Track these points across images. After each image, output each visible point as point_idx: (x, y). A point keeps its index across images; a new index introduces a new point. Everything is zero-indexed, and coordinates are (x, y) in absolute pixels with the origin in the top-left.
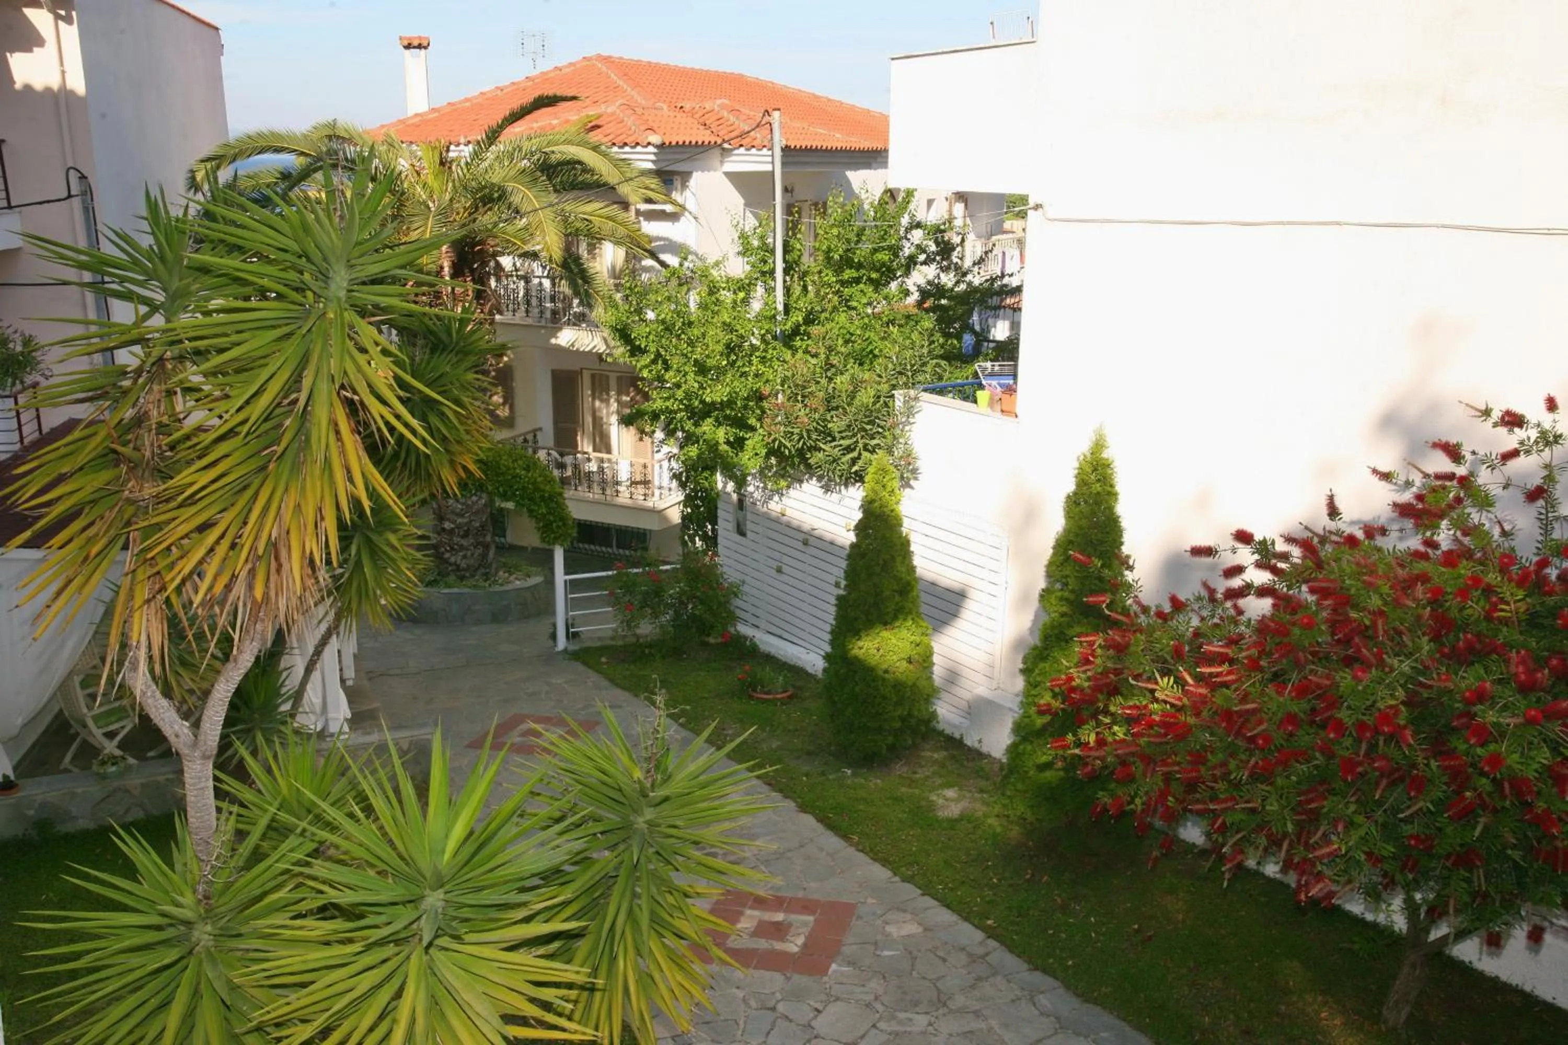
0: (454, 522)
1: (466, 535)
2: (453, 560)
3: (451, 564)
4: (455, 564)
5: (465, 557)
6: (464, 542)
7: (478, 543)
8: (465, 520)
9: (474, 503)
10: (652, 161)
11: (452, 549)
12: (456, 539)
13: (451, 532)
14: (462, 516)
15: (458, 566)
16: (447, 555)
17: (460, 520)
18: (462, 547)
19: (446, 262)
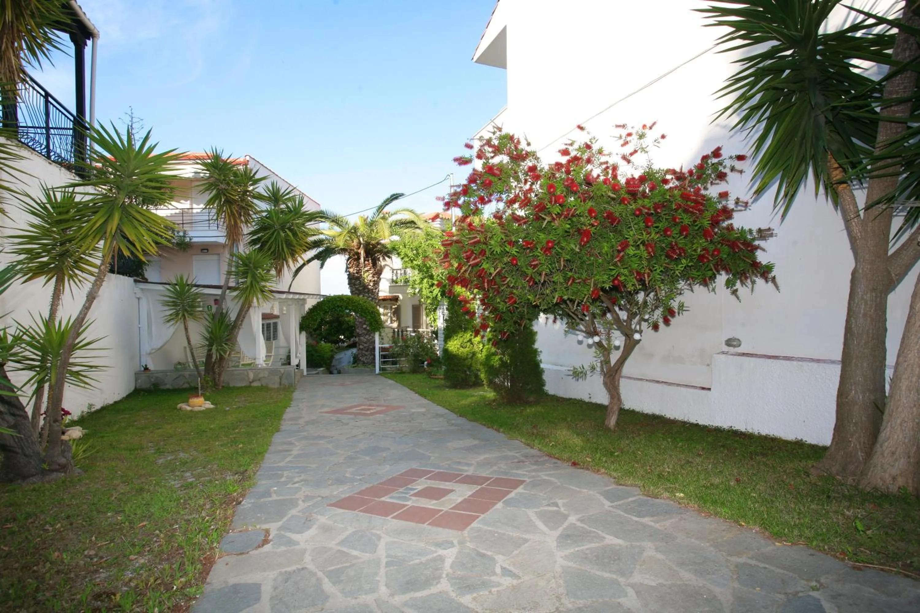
0: (363, 346)
3: (361, 361)
4: (364, 362)
5: (367, 359)
8: (366, 344)
11: (362, 356)
12: (364, 352)
13: (362, 349)
16: (361, 358)
19: (362, 252)
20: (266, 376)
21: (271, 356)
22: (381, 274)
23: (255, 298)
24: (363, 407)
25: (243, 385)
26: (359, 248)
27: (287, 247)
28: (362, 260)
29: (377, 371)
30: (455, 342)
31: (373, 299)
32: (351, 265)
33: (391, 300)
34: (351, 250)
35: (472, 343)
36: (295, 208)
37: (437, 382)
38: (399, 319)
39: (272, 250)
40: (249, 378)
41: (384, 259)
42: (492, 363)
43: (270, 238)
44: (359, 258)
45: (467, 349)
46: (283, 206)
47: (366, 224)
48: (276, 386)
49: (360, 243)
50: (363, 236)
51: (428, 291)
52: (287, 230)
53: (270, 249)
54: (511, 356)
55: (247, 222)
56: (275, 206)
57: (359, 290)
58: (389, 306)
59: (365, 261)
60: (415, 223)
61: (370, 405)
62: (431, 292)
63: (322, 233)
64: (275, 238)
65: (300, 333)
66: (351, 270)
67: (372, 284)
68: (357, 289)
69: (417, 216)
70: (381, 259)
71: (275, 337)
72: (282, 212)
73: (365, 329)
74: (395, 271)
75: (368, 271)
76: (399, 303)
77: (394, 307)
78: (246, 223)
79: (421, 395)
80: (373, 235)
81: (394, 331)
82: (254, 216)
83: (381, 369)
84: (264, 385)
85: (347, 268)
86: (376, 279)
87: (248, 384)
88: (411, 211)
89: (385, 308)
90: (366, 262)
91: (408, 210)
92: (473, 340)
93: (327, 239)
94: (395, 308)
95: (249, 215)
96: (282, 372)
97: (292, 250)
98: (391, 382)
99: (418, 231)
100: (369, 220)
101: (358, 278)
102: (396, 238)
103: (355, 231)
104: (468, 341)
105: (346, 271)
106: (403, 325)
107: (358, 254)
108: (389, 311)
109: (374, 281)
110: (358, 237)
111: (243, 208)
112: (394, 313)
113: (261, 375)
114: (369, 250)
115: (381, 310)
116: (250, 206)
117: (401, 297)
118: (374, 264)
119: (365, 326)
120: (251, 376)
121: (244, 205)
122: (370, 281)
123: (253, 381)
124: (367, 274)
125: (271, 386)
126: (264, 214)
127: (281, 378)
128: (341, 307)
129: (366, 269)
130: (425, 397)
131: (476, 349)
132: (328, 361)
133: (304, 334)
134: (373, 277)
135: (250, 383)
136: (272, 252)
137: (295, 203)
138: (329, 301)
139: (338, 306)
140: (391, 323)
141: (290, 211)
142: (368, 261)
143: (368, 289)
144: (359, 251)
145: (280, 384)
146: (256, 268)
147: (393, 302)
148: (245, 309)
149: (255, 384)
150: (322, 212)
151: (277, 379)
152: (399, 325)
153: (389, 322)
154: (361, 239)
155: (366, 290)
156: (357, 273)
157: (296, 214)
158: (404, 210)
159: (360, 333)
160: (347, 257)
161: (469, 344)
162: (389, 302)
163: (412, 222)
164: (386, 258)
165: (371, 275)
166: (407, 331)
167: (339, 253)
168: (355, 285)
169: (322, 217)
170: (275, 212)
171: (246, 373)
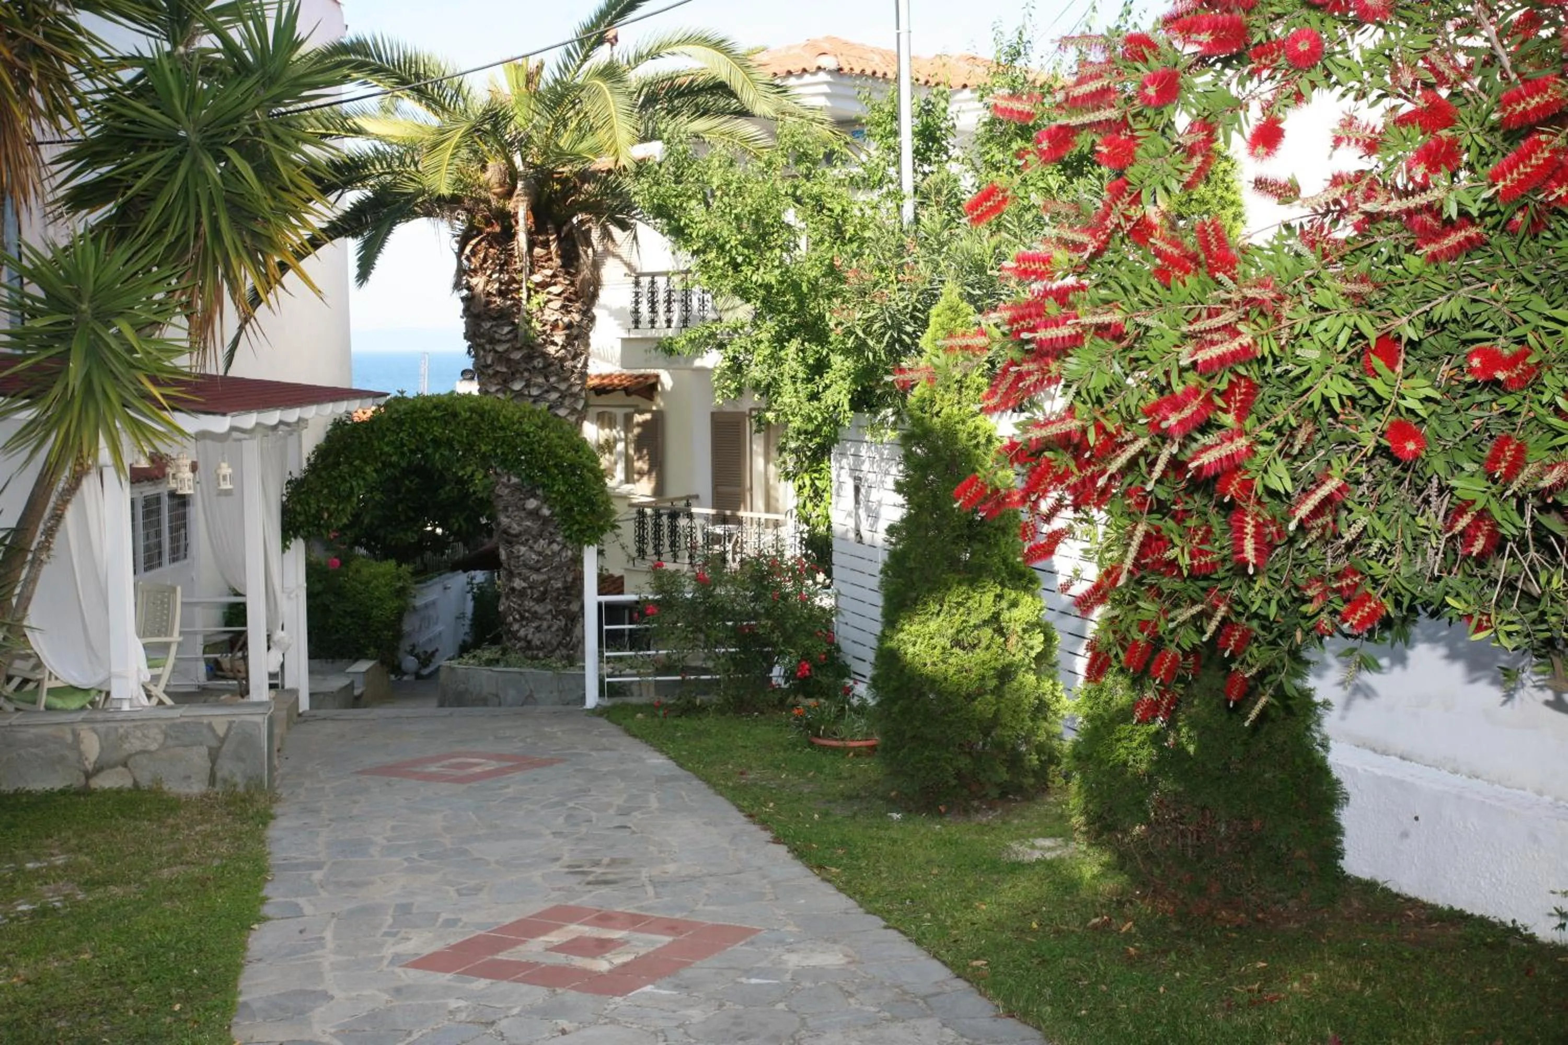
0: (525, 579)
1: (541, 600)
2: (522, 633)
3: (519, 639)
4: (525, 639)
5: (538, 629)
6: (539, 609)
7: (560, 612)
8: (542, 577)
9: (554, 554)
10: (826, 95)
11: (523, 618)
12: (528, 604)
13: (522, 593)
14: (538, 570)
15: (529, 642)
16: (516, 627)
17: (534, 577)
18: (535, 616)
19: (520, 207)
20: (153, 747)
21: (167, 646)
22: (594, 296)
23: (102, 442)
24: (575, 930)
25: (58, 785)
26: (509, 194)
27: (235, 222)
28: (522, 239)
29: (592, 698)
30: (933, 626)
31: (563, 396)
32: (476, 262)
33: (627, 391)
34: (478, 201)
35: (1000, 631)
36: (262, 54)
37: (845, 766)
38: (657, 466)
39: (169, 238)
40: (81, 756)
41: (607, 235)
42: (1121, 752)
43: (159, 185)
44: (508, 234)
45: (980, 654)
46: (208, 41)
47: (538, 96)
48: (197, 788)
49: (512, 175)
50: (524, 143)
51: (804, 390)
52: (231, 153)
53: (159, 232)
54: (1202, 729)
55: (56, 110)
56: (175, 45)
57: (509, 361)
58: (620, 413)
59: (531, 244)
60: (732, 94)
61: (604, 919)
62: (814, 396)
63: (358, 132)
64: (185, 189)
65: (285, 547)
66: (478, 282)
67: (559, 338)
68: (502, 358)
69: (742, 62)
70: (595, 235)
71: (180, 551)
72: (209, 69)
73: (534, 514)
74: (645, 281)
75: (544, 285)
76: (659, 403)
77: (638, 418)
78: (52, 119)
79: (800, 854)
80: (565, 141)
81: (642, 514)
82: (85, 85)
83: (605, 689)
84: (145, 783)
85: (461, 271)
86: (577, 317)
87: (77, 781)
88: (719, 45)
89: (605, 420)
90: (538, 251)
91: (704, 41)
92: (1005, 616)
93: (380, 156)
94: (644, 424)
95: (64, 80)
96: (221, 731)
97: (255, 235)
98: (657, 761)
99: (746, 128)
100: (548, 77)
101: (504, 316)
102: (654, 150)
103: (495, 126)
104: (985, 623)
105: (457, 286)
106: (674, 490)
107: (506, 219)
108: (617, 432)
109: (569, 326)
110: (505, 149)
111: (37, 50)
112: (640, 443)
113: (134, 744)
114: (550, 201)
115: (591, 432)
116: (68, 43)
117: (666, 380)
118: (570, 260)
119: (532, 504)
120: (92, 747)
121: (40, 39)
122: (555, 326)
123: (99, 769)
124: (542, 297)
125: (174, 787)
126: (127, 75)
127: (214, 755)
128: (449, 443)
129: (537, 278)
130: (819, 866)
131: (1016, 653)
132: (388, 634)
133: (298, 546)
134: (565, 309)
135: (88, 776)
136: (171, 247)
137: (261, 27)
138: (400, 423)
139: (436, 442)
140: (628, 480)
141: (242, 69)
142: (546, 245)
143: (545, 355)
144: (510, 206)
145: (212, 779)
146: (105, 317)
147: (635, 400)
148: (61, 485)
149: (106, 782)
150: (359, 47)
151: (198, 758)
152: (659, 491)
153: (620, 474)
154: (517, 159)
155: (538, 363)
156: (500, 293)
157: (270, 80)
158: (687, 40)
159: (516, 528)
160: (460, 226)
161: (988, 632)
162: (620, 397)
163: (721, 88)
164: (615, 231)
165: (557, 304)
166: (690, 516)
167: (428, 214)
168: (492, 341)
169: (359, 66)
170: (175, 71)
171: (69, 738)
